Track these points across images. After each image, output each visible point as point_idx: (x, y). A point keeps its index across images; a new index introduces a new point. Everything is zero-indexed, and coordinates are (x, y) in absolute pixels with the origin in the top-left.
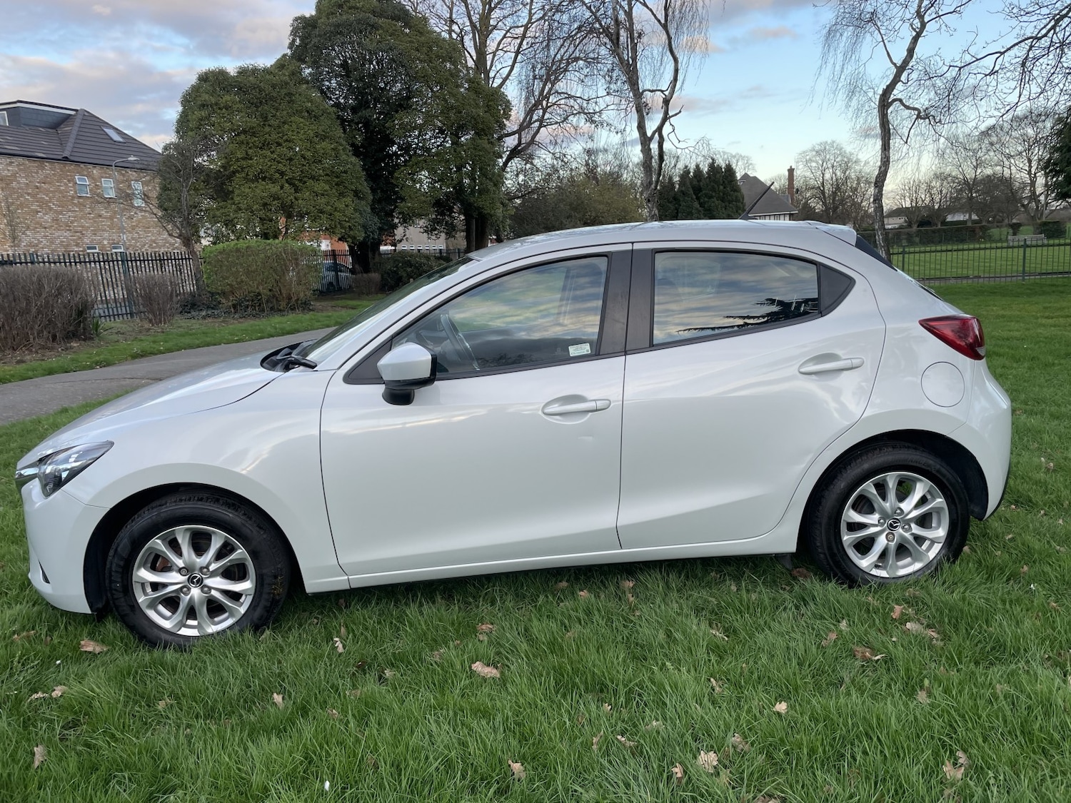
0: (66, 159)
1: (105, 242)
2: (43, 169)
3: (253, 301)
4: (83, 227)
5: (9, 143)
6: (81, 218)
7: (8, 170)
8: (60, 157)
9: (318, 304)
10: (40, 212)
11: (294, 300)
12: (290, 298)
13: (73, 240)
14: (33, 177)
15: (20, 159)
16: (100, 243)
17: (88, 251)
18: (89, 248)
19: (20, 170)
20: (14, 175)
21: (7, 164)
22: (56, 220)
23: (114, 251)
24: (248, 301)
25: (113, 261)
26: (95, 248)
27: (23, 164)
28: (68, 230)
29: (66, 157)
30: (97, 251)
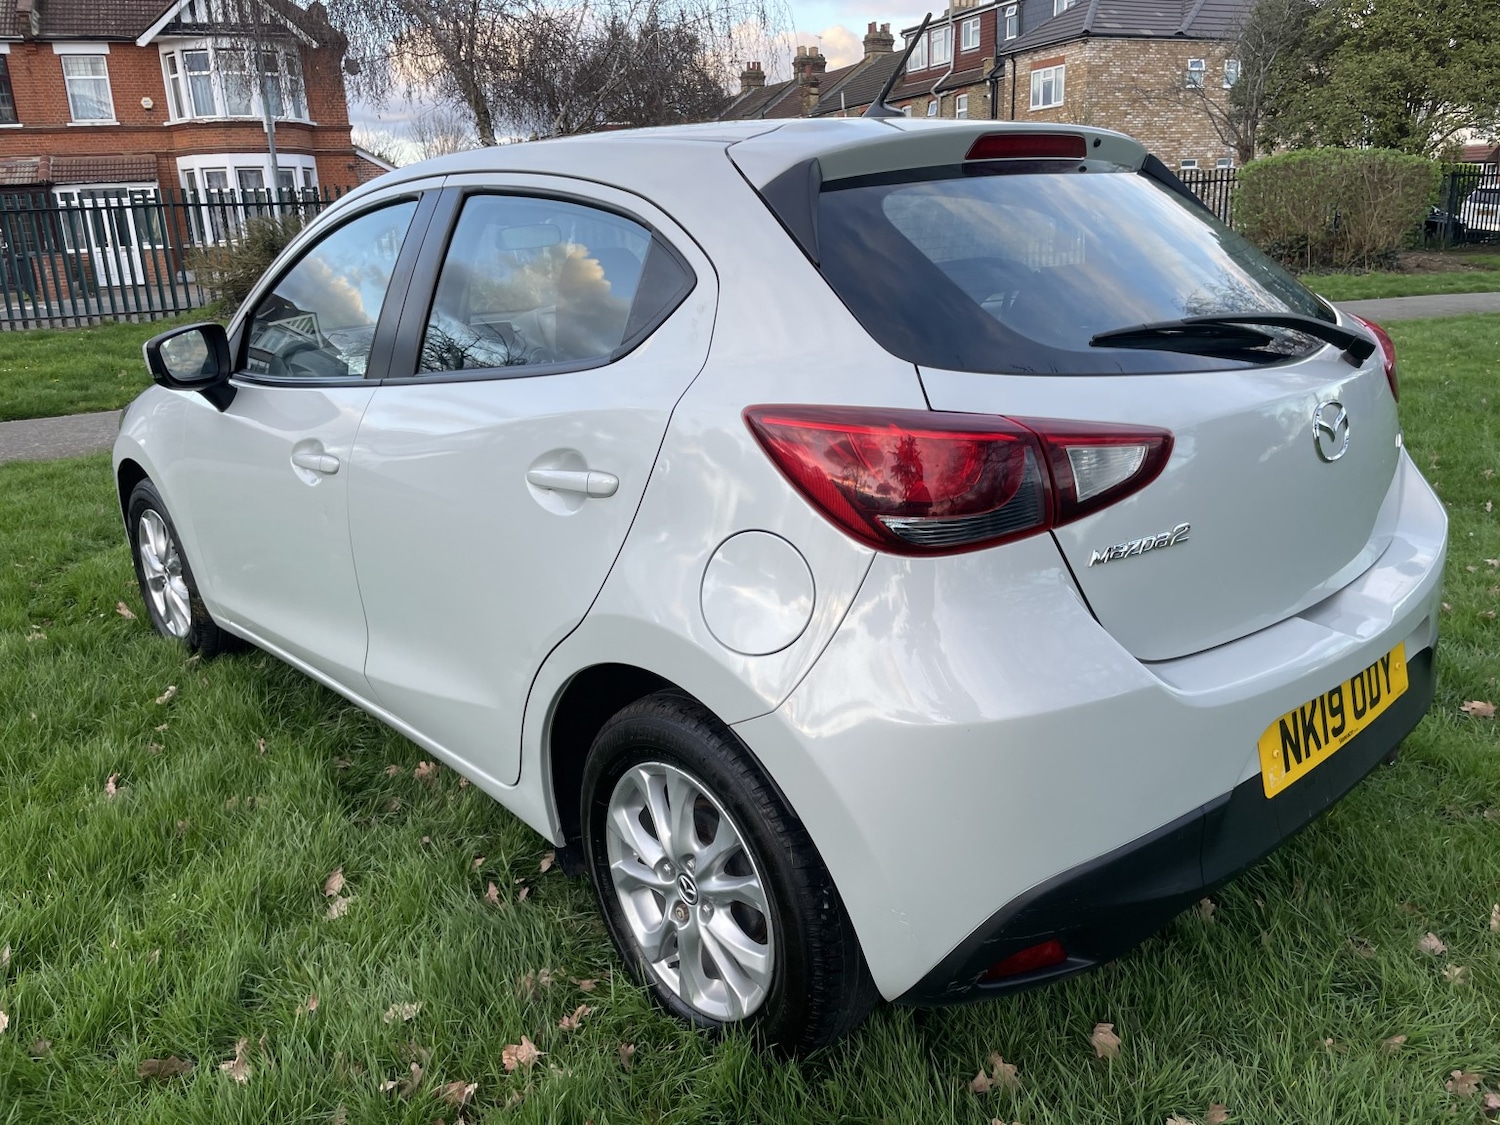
0: (1180, 35)
1: (1209, 155)
2: (1147, 52)
3: (1291, 247)
4: (1182, 133)
5: (1110, 19)
6: (1183, 121)
7: (1100, 58)
8: (1172, 33)
9: (1412, 260)
10: (1129, 114)
11: (1367, 248)
12: (1360, 247)
13: (1165, 153)
14: (1132, 64)
15: (1119, 41)
16: (1202, 156)
17: (1183, 168)
18: (1185, 164)
19: (1115, 56)
20: (1107, 64)
21: (1101, 50)
22: (1148, 125)
23: (1219, 167)
24: (1284, 248)
25: (1215, 182)
26: (1193, 163)
27: (1122, 47)
28: (1161, 138)
29: (1181, 33)
30: (1195, 167)
